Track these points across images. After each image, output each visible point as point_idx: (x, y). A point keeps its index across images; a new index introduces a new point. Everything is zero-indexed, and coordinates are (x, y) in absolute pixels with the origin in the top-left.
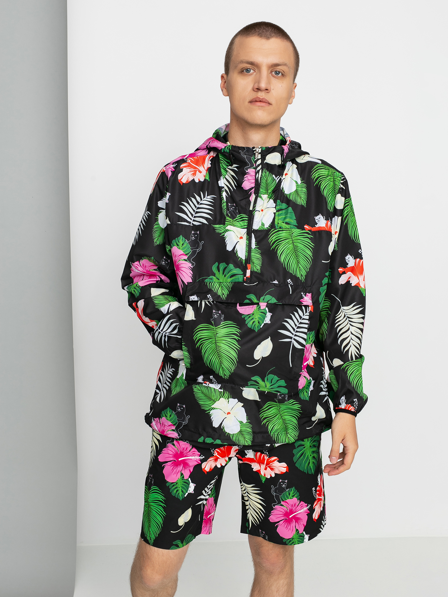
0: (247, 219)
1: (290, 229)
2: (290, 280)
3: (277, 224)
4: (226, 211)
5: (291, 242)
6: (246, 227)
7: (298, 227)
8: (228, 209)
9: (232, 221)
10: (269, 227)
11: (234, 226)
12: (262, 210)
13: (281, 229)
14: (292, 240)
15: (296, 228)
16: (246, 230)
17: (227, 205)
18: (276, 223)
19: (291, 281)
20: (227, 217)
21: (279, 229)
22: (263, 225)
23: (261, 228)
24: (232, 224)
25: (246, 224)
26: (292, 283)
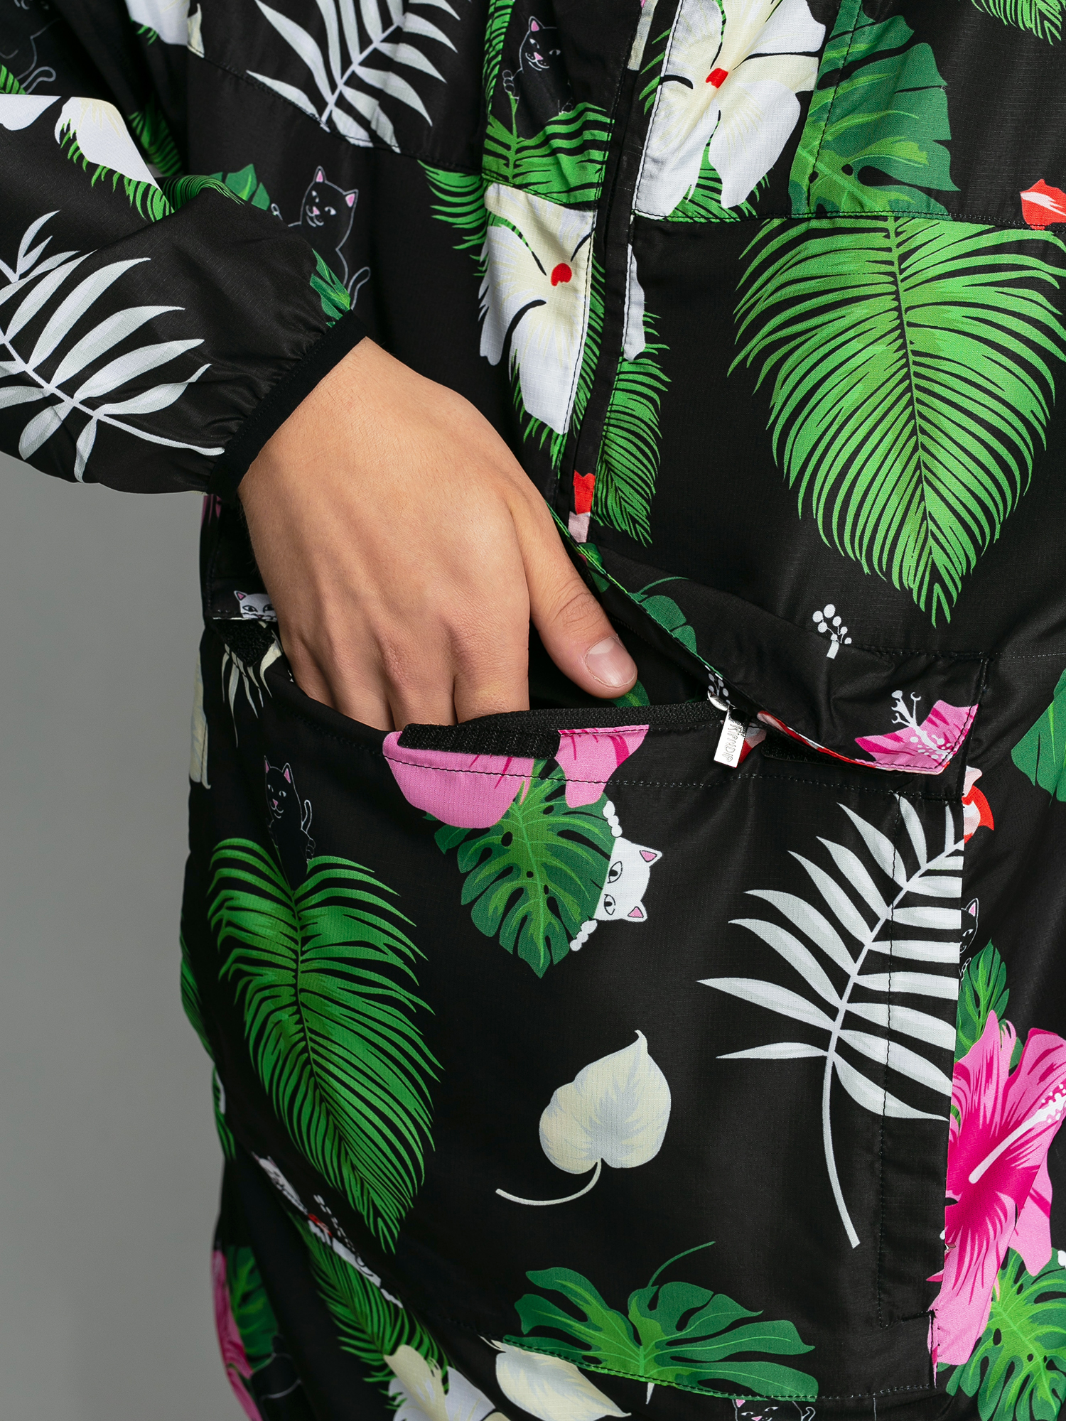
0: (603, 136)
1: (890, 225)
2: (830, 610)
3: (805, 183)
4: (496, 71)
5: (888, 321)
6: (592, 194)
7: (959, 208)
8: (510, 60)
9: (519, 151)
10: (746, 207)
11: (520, 187)
12: (718, 78)
13: (824, 224)
14: (898, 309)
15: (940, 208)
16: (590, 217)
17: (515, 30)
18: (799, 176)
19: (837, 621)
20: (491, 119)
21: (815, 224)
22: (710, 183)
23: (692, 209)
24: (509, 172)
25: (594, 174)
26: (844, 630)
